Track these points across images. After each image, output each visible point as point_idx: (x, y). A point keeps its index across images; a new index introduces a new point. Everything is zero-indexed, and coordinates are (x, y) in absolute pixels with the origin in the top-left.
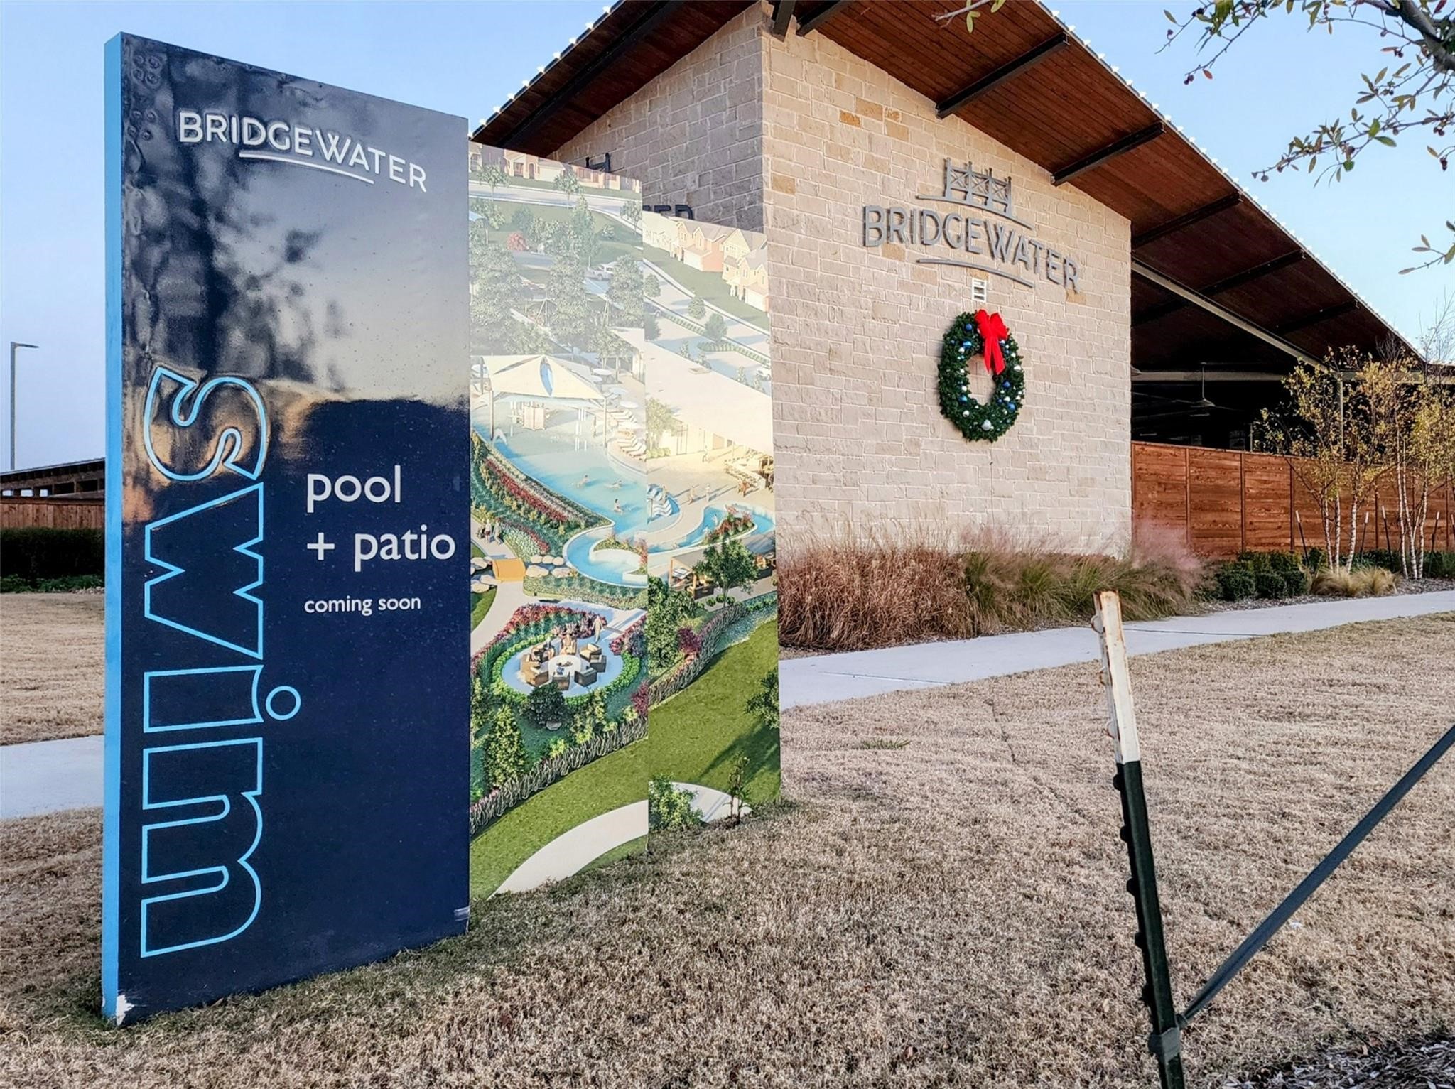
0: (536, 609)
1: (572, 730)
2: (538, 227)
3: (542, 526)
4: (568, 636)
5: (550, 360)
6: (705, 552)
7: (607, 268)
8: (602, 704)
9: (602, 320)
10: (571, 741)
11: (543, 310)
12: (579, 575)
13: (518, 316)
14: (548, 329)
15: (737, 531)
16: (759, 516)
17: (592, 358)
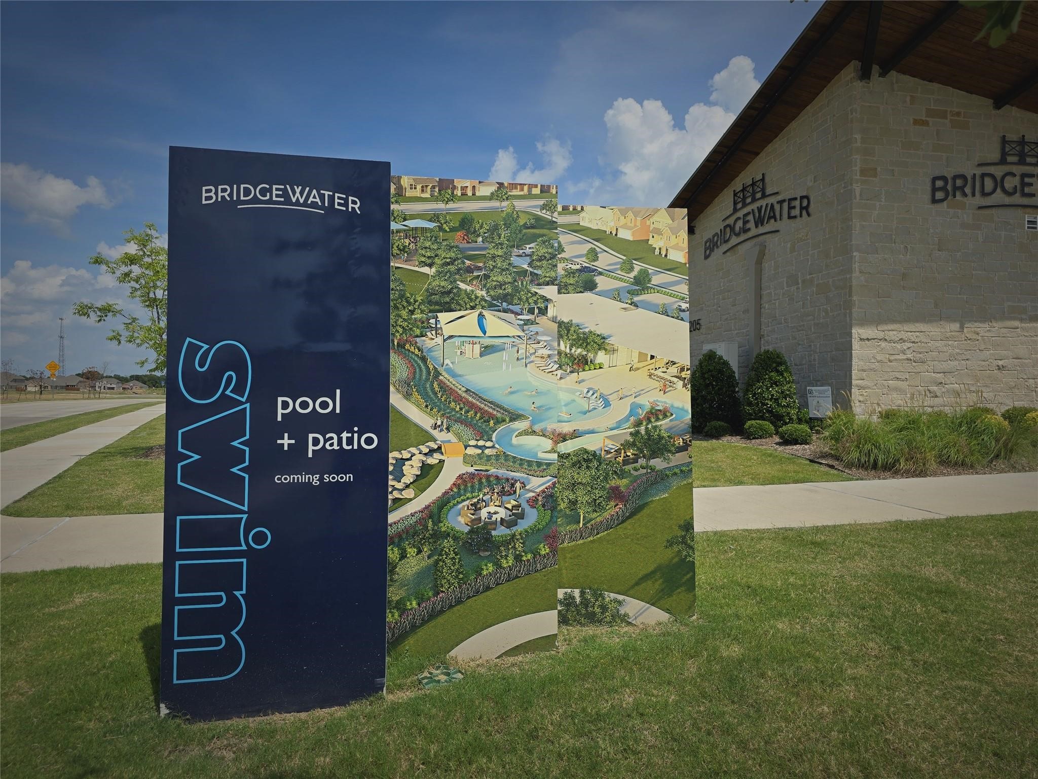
0: (472, 476)
1: (498, 557)
2: (478, 226)
3: (477, 421)
4: (496, 494)
5: (485, 313)
6: (631, 434)
7: (528, 248)
8: (521, 541)
9: (525, 283)
10: (498, 565)
11: (481, 280)
12: (504, 453)
13: (462, 286)
14: (484, 293)
15: (658, 419)
16: (677, 408)
17: (516, 308)
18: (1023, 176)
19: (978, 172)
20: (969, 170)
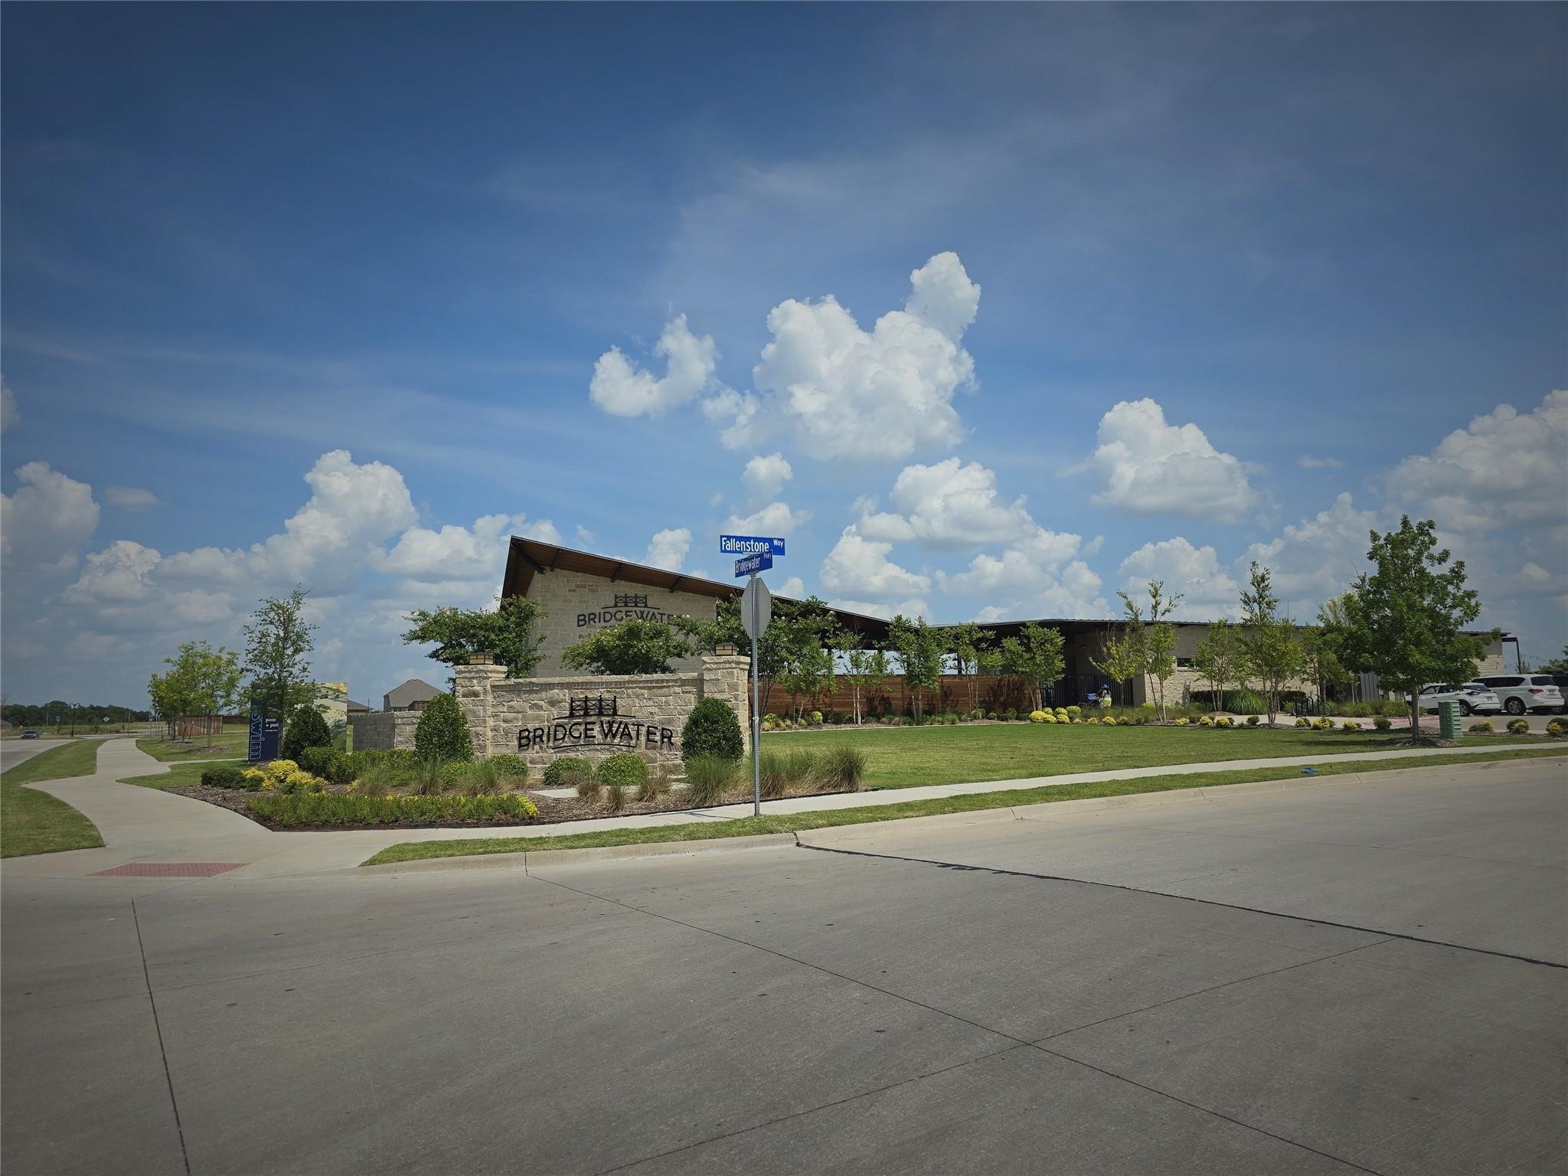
18: (627, 612)
19: (602, 611)
20: (597, 610)
